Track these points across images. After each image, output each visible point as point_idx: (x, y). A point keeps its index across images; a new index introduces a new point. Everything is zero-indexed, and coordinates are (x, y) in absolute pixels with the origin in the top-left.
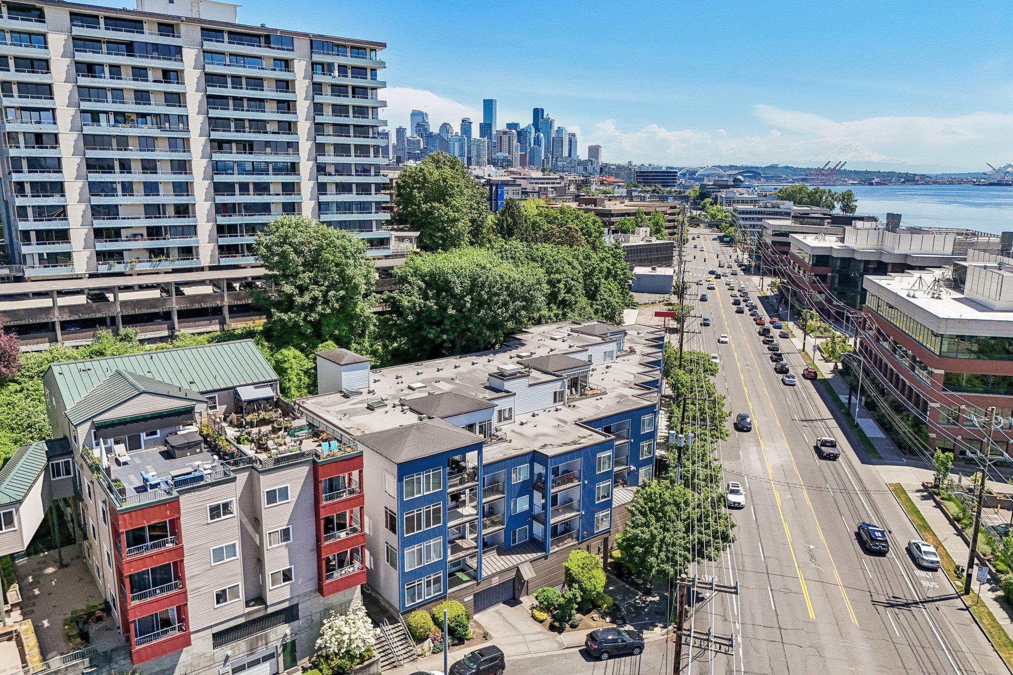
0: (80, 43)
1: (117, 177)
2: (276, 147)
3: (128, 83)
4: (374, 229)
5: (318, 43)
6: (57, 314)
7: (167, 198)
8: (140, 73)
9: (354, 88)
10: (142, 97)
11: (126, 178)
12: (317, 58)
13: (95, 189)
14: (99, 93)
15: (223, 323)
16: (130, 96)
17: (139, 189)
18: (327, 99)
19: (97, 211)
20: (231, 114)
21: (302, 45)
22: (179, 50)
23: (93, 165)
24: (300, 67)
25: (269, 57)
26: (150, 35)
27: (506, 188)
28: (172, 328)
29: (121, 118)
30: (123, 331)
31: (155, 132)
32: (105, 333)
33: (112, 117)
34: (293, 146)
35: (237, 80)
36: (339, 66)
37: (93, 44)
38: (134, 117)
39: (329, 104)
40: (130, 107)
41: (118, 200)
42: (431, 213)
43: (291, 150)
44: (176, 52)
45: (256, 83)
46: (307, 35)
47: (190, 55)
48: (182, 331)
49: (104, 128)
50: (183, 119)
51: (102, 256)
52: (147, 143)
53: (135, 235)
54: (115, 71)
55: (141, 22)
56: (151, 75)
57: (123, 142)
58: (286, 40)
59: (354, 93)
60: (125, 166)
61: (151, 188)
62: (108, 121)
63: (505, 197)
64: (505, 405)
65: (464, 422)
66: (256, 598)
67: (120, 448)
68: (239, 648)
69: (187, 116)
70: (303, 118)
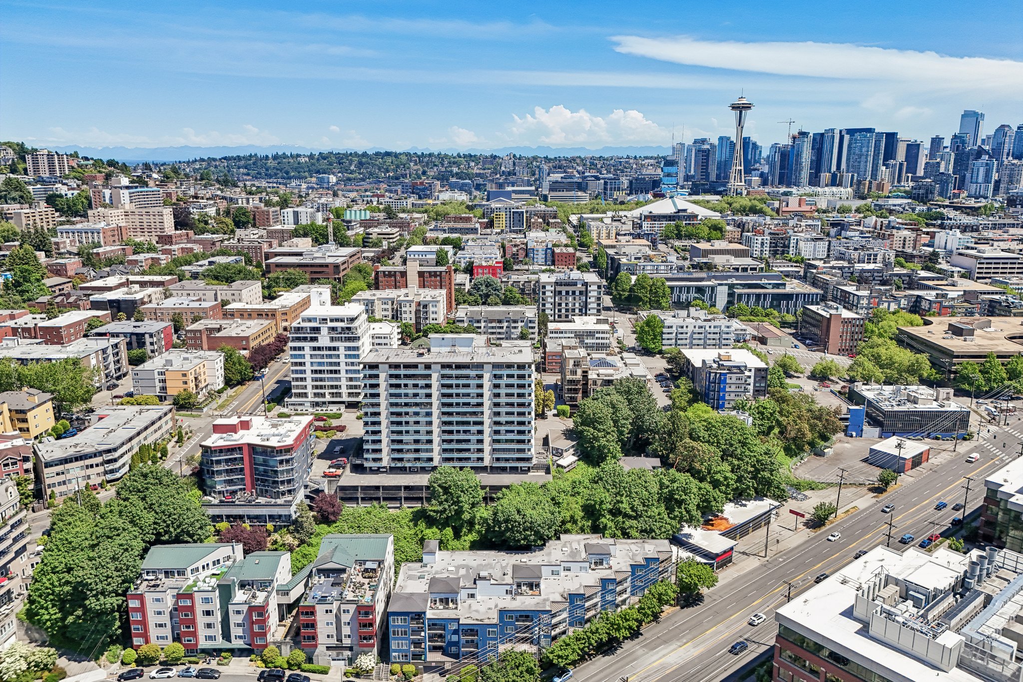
0: (392, 376)
2: (471, 414)
3: (410, 390)
5: (496, 366)
6: (359, 494)
7: (423, 436)
8: (416, 386)
9: (518, 384)
10: (416, 395)
11: (407, 428)
12: (494, 372)
13: (394, 433)
14: (398, 395)
15: (422, 503)
16: (411, 396)
17: (412, 432)
18: (503, 390)
19: (393, 442)
21: (488, 367)
22: (430, 376)
23: (394, 424)
24: (487, 376)
25: (474, 374)
26: (422, 371)
28: (401, 504)
29: (407, 404)
30: (382, 503)
31: (417, 410)
32: (375, 503)
33: (403, 405)
34: (481, 413)
35: (458, 386)
36: (507, 375)
37: (397, 377)
38: (412, 404)
39: (503, 393)
40: (411, 400)
41: (404, 437)
43: (479, 415)
45: (467, 386)
46: (489, 363)
47: (435, 376)
49: (400, 409)
50: (430, 404)
52: (417, 414)
53: (408, 452)
55: (417, 366)
56: (420, 386)
57: (407, 413)
58: (480, 366)
59: (518, 386)
60: (407, 423)
61: (417, 432)
63: (728, 381)
64: (471, 591)
65: (443, 596)
66: (339, 640)
67: (323, 577)
68: (334, 653)
69: (432, 402)
70: (487, 401)
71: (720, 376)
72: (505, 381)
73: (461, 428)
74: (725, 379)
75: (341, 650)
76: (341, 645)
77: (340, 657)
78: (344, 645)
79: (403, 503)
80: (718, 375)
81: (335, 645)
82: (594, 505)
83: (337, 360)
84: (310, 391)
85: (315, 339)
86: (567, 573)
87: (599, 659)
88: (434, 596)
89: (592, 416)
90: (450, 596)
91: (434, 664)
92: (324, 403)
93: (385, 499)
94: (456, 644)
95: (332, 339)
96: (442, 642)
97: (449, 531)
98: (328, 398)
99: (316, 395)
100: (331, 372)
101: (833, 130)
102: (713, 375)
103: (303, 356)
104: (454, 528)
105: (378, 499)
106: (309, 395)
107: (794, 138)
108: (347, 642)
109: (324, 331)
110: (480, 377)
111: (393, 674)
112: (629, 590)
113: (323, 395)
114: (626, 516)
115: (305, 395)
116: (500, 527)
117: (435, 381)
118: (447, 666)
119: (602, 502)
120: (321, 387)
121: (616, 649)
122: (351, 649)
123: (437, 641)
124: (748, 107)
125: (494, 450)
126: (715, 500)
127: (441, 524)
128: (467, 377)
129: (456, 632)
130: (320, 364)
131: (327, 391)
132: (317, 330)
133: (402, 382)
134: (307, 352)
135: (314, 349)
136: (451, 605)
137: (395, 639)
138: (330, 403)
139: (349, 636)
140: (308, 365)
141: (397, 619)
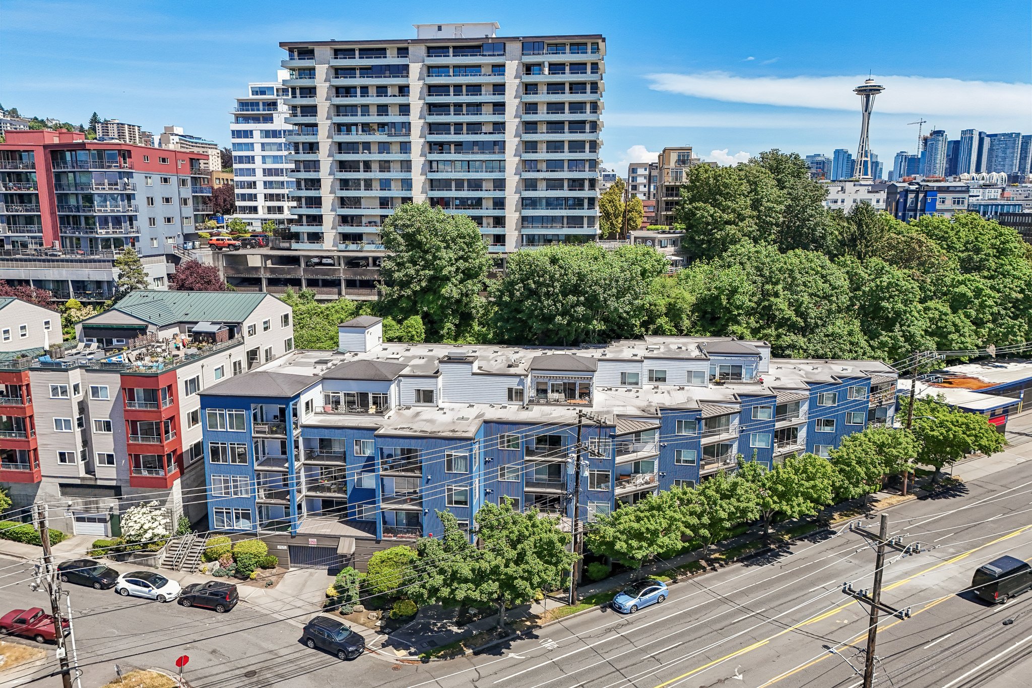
0: (338, 72)
1: (361, 175)
2: (483, 147)
3: (373, 100)
4: (585, 225)
5: (531, 44)
6: (262, 272)
7: (396, 192)
8: (382, 90)
9: (571, 84)
10: (383, 109)
11: (368, 175)
12: (528, 59)
13: (345, 184)
14: (351, 109)
16: (373, 110)
17: (376, 185)
18: (542, 97)
19: (343, 202)
20: (452, 118)
21: (514, 48)
22: (406, 67)
23: (343, 166)
24: (512, 67)
25: (488, 65)
26: (392, 59)
27: (939, 195)
28: (340, 294)
29: (366, 128)
30: (304, 290)
31: (383, 138)
32: (290, 289)
33: (360, 128)
34: (500, 146)
35: (458, 88)
36: (550, 64)
37: (349, 71)
38: (376, 127)
39: (543, 103)
40: (374, 118)
41: (362, 193)
42: (694, 214)
43: (497, 148)
44: (403, 70)
45: (475, 89)
46: (516, 39)
47: (415, 69)
48: (347, 297)
49: (353, 138)
50: (407, 126)
51: (346, 237)
52: (384, 147)
53: (370, 222)
54: (365, 90)
55: (385, 49)
56: (390, 91)
57: (367, 146)
58: (499, 46)
59: (571, 89)
60: (367, 166)
61: (385, 184)
62: (357, 131)
63: (939, 206)
64: (425, 385)
65: (355, 388)
66: (89, 470)
67: (94, 345)
68: (77, 503)
69: (410, 123)
70: (512, 119)
71: (925, 196)
72: (546, 76)
73: (464, 175)
74: (934, 201)
75: (95, 496)
76: (92, 483)
77: (94, 513)
78: (99, 483)
79: (343, 292)
80: (921, 196)
81: (78, 482)
82: (717, 298)
84: (261, 203)
85: (269, 119)
86: (658, 384)
88: (332, 388)
89: (711, 181)
90: (371, 389)
91: (313, 542)
93: (312, 283)
96: (340, 490)
97: (416, 322)
98: (287, 214)
99: (270, 210)
101: (971, 131)
102: (911, 196)
103: (251, 146)
104: (426, 317)
105: (296, 283)
106: (260, 209)
107: (926, 140)
108: (107, 474)
109: (283, 108)
110: (499, 69)
111: (209, 560)
112: (802, 434)
113: (280, 210)
115: (254, 210)
117: (415, 80)
118: (346, 547)
119: (734, 291)
120: (278, 197)
121: (777, 555)
122: (117, 491)
123: (329, 490)
124: (877, 89)
125: (524, 219)
126: (957, 331)
127: (402, 310)
128: (476, 69)
129: (369, 465)
130: (276, 159)
131: (286, 204)
132: (273, 105)
133: (358, 81)
134: (257, 138)
135: (267, 134)
136: (372, 409)
137: (219, 472)
139: (110, 459)
140: (258, 160)
141: (222, 415)
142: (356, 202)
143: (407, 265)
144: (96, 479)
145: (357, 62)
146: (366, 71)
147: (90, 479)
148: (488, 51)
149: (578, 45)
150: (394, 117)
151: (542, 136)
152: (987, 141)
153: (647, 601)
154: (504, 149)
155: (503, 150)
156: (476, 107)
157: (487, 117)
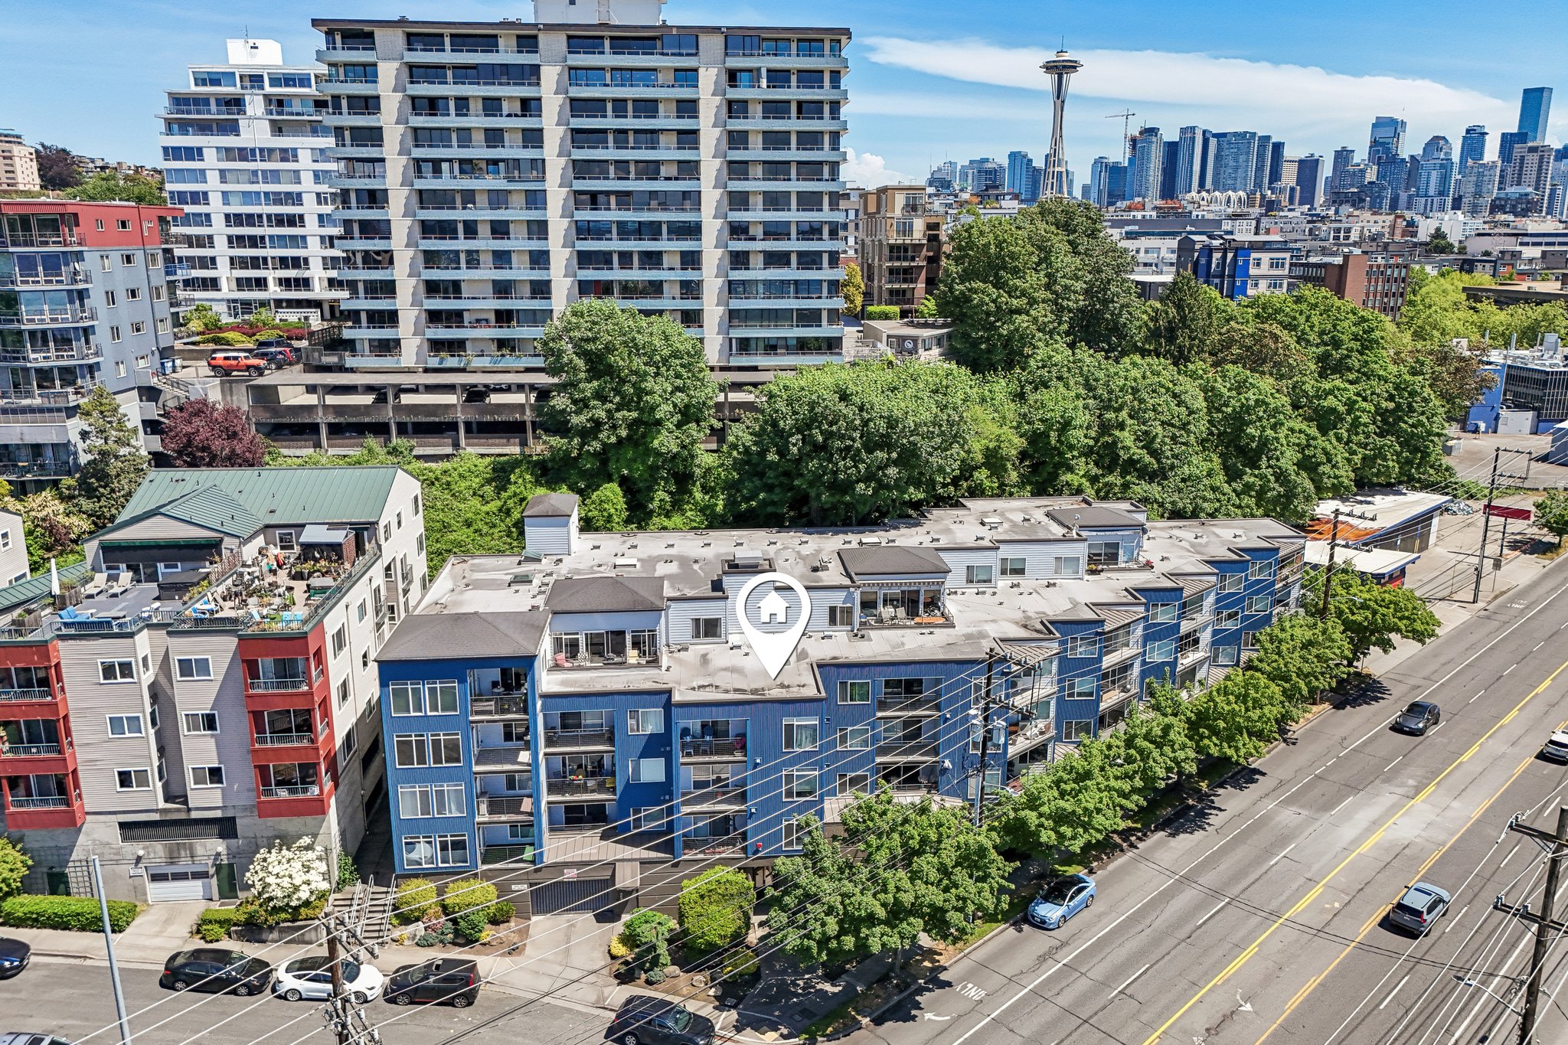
0: (415, 72)
1: (461, 244)
2: (663, 200)
3: (477, 121)
4: (824, 322)
5: (738, 39)
6: (320, 413)
7: (521, 272)
8: (492, 106)
9: (800, 104)
10: (494, 137)
11: (472, 245)
12: (734, 63)
13: (431, 258)
14: (439, 137)
15: (524, 444)
16: (479, 137)
17: (486, 259)
18: (756, 123)
19: (433, 288)
20: (611, 153)
21: (712, 45)
22: (535, 70)
23: (429, 229)
24: (709, 78)
25: (668, 68)
26: (507, 55)
27: (1254, 255)
28: (456, 445)
29: (468, 167)
30: (395, 441)
31: (501, 184)
32: (372, 442)
33: (456, 166)
34: (692, 199)
35: (620, 106)
36: (769, 71)
38: (483, 165)
39: (758, 132)
40: (479, 152)
41: (463, 274)
42: (969, 300)
43: (688, 205)
44: (532, 73)
45: (648, 107)
46: (717, 30)
47: (550, 75)
48: (469, 450)
49: (447, 182)
50: (539, 165)
51: (436, 345)
52: (498, 199)
53: (478, 321)
54: (462, 103)
55: (496, 36)
56: (506, 107)
57: (469, 197)
58: (688, 39)
59: (799, 111)
60: (471, 230)
61: (502, 258)
62: (452, 171)
63: (1253, 271)
64: (708, 611)
65: (602, 625)
66: (175, 794)
67: (126, 576)
68: (155, 851)
69: (544, 160)
70: (709, 155)
71: (1235, 256)
72: (764, 91)
73: (633, 245)
74: (1247, 263)
75: (187, 836)
76: (183, 816)
77: (184, 865)
78: (194, 815)
79: (463, 442)
80: (1230, 255)
81: (156, 817)
82: (1045, 435)
83: (294, 188)
84: (224, 272)
85: (232, 128)
86: (1016, 579)
87: (1159, 844)
88: (568, 627)
89: (993, 249)
90: (628, 623)
91: (571, 874)
92: (263, 304)
94: (662, 792)
95: (278, 129)
96: (601, 788)
97: (612, 493)
98: (274, 291)
99: (242, 284)
100: (279, 220)
101: (1193, 128)
102: (1217, 256)
103: (201, 175)
104: (624, 482)
105: (383, 430)
106: (224, 284)
107: (1134, 141)
108: (206, 799)
109: (255, 105)
110: (688, 76)
111: (405, 920)
112: (1206, 637)
113: (261, 283)
114: (1131, 465)
115: (213, 284)
116: (782, 453)
117: (550, 89)
118: (628, 878)
119: (1066, 425)
120: (255, 263)
121: (1202, 815)
122: (226, 827)
123: (585, 789)
124: (1072, 67)
125: (733, 314)
126: (1329, 460)
127: (583, 474)
128: (649, 76)
129: (656, 746)
130: (248, 197)
131: (271, 275)
132: (236, 103)
133: (449, 90)
134: (211, 161)
135: (229, 153)
136: (632, 655)
137: (411, 778)
138: (279, 303)
139: (215, 774)
140: (215, 199)
141: (416, 692)
142: (454, 288)
143: (592, 403)
144: (189, 810)
145: (448, 57)
146: (465, 73)
147: (178, 810)
148: (670, 48)
149: (810, 41)
150: (512, 150)
151: (756, 185)
152: (1213, 142)
153: (1076, 907)
154: (700, 204)
155: (697, 206)
156: (650, 137)
157: (668, 152)
